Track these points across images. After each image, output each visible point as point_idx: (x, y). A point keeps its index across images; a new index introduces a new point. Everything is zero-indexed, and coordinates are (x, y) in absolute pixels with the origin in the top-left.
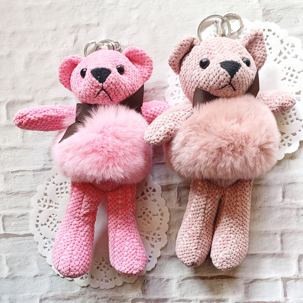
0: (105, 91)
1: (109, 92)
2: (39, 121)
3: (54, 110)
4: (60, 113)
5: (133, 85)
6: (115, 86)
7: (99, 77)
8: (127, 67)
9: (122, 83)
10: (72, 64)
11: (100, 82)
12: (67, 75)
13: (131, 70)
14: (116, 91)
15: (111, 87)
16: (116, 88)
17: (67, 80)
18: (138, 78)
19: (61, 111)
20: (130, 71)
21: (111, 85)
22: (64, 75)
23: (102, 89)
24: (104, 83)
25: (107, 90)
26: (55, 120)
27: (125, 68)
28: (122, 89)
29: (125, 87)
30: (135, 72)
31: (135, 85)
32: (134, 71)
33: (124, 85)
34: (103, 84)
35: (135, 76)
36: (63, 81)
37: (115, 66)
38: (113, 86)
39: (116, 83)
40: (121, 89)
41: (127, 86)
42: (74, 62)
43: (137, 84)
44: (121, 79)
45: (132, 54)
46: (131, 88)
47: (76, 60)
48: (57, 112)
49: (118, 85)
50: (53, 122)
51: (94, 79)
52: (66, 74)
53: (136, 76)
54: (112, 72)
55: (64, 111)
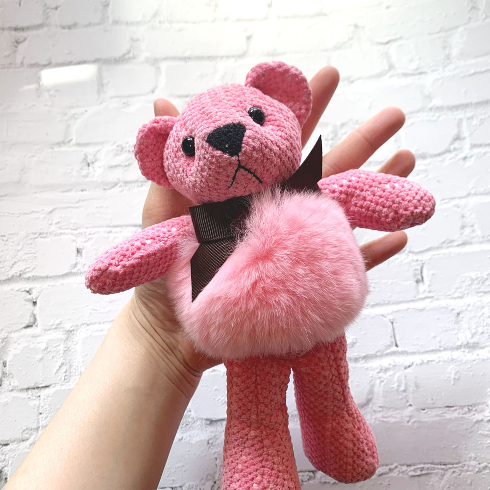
0: (246, 169)
1: (254, 168)
2: (135, 271)
3: (154, 239)
4: (167, 240)
5: (289, 138)
6: (262, 152)
7: (227, 146)
8: (267, 107)
9: (272, 142)
10: (157, 135)
11: (231, 155)
12: (155, 159)
13: (276, 110)
14: (266, 160)
15: (255, 157)
16: (264, 155)
17: (158, 169)
18: (292, 122)
19: (167, 235)
20: (275, 113)
21: (255, 154)
22: (150, 161)
23: (240, 166)
24: (240, 154)
25: (249, 167)
26: (163, 256)
27: (264, 111)
28: (275, 154)
29: (278, 148)
30: (283, 112)
31: (292, 135)
32: (281, 110)
33: (275, 145)
34: (238, 156)
35: (285, 119)
36: (151, 173)
37: (245, 112)
38: (257, 154)
39: (263, 146)
40: (273, 154)
41: (281, 145)
42: (159, 131)
43: (295, 134)
44: (267, 134)
45: (263, 78)
46: (288, 144)
47: (163, 126)
48: (160, 241)
49: (266, 147)
50: (161, 262)
51: (218, 153)
52: (153, 160)
53: (287, 119)
54: (247, 127)
55: (172, 232)
